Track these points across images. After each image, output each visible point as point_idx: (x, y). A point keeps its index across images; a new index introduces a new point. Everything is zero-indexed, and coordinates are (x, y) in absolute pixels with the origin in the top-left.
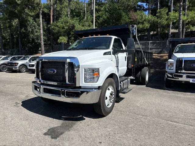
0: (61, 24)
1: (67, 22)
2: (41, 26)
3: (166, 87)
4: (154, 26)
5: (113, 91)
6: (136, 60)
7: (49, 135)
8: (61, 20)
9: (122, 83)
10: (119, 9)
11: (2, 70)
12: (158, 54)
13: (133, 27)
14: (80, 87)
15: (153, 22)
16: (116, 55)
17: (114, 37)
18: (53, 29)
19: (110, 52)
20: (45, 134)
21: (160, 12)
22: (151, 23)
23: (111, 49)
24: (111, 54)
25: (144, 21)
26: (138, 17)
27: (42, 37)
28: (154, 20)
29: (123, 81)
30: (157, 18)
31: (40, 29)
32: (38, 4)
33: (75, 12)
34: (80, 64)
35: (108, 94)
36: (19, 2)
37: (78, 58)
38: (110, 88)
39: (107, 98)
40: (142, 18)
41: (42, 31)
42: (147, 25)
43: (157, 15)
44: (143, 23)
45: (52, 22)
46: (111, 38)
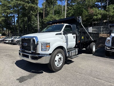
0: (48, 19)
1: (52, 18)
2: (38, 20)
3: (106, 56)
4: (104, 17)
5: (61, 57)
6: (83, 38)
7: (19, 80)
8: (49, 16)
9: (70, 52)
10: (82, 8)
11: (17, 44)
12: (107, 34)
13: (79, 17)
14: (39, 54)
15: (104, 14)
16: (66, 35)
17: (65, 25)
18: (45, 22)
19: (61, 33)
20: (17, 80)
21: (108, 8)
22: (102, 15)
23: (62, 32)
24: (61, 34)
25: (98, 14)
26: (94, 12)
27: (39, 26)
28: (104, 13)
29: (71, 51)
30: (106, 12)
31: (38, 22)
32: (37, 8)
33: (57, 11)
34: (39, 40)
35: (57, 58)
36: (27, 8)
37: (38, 37)
38: (59, 55)
39: (56, 61)
40: (96, 12)
41: (39, 23)
42: (100, 16)
43: (106, 9)
44: (97, 15)
45: (44, 17)
46: (64, 25)
